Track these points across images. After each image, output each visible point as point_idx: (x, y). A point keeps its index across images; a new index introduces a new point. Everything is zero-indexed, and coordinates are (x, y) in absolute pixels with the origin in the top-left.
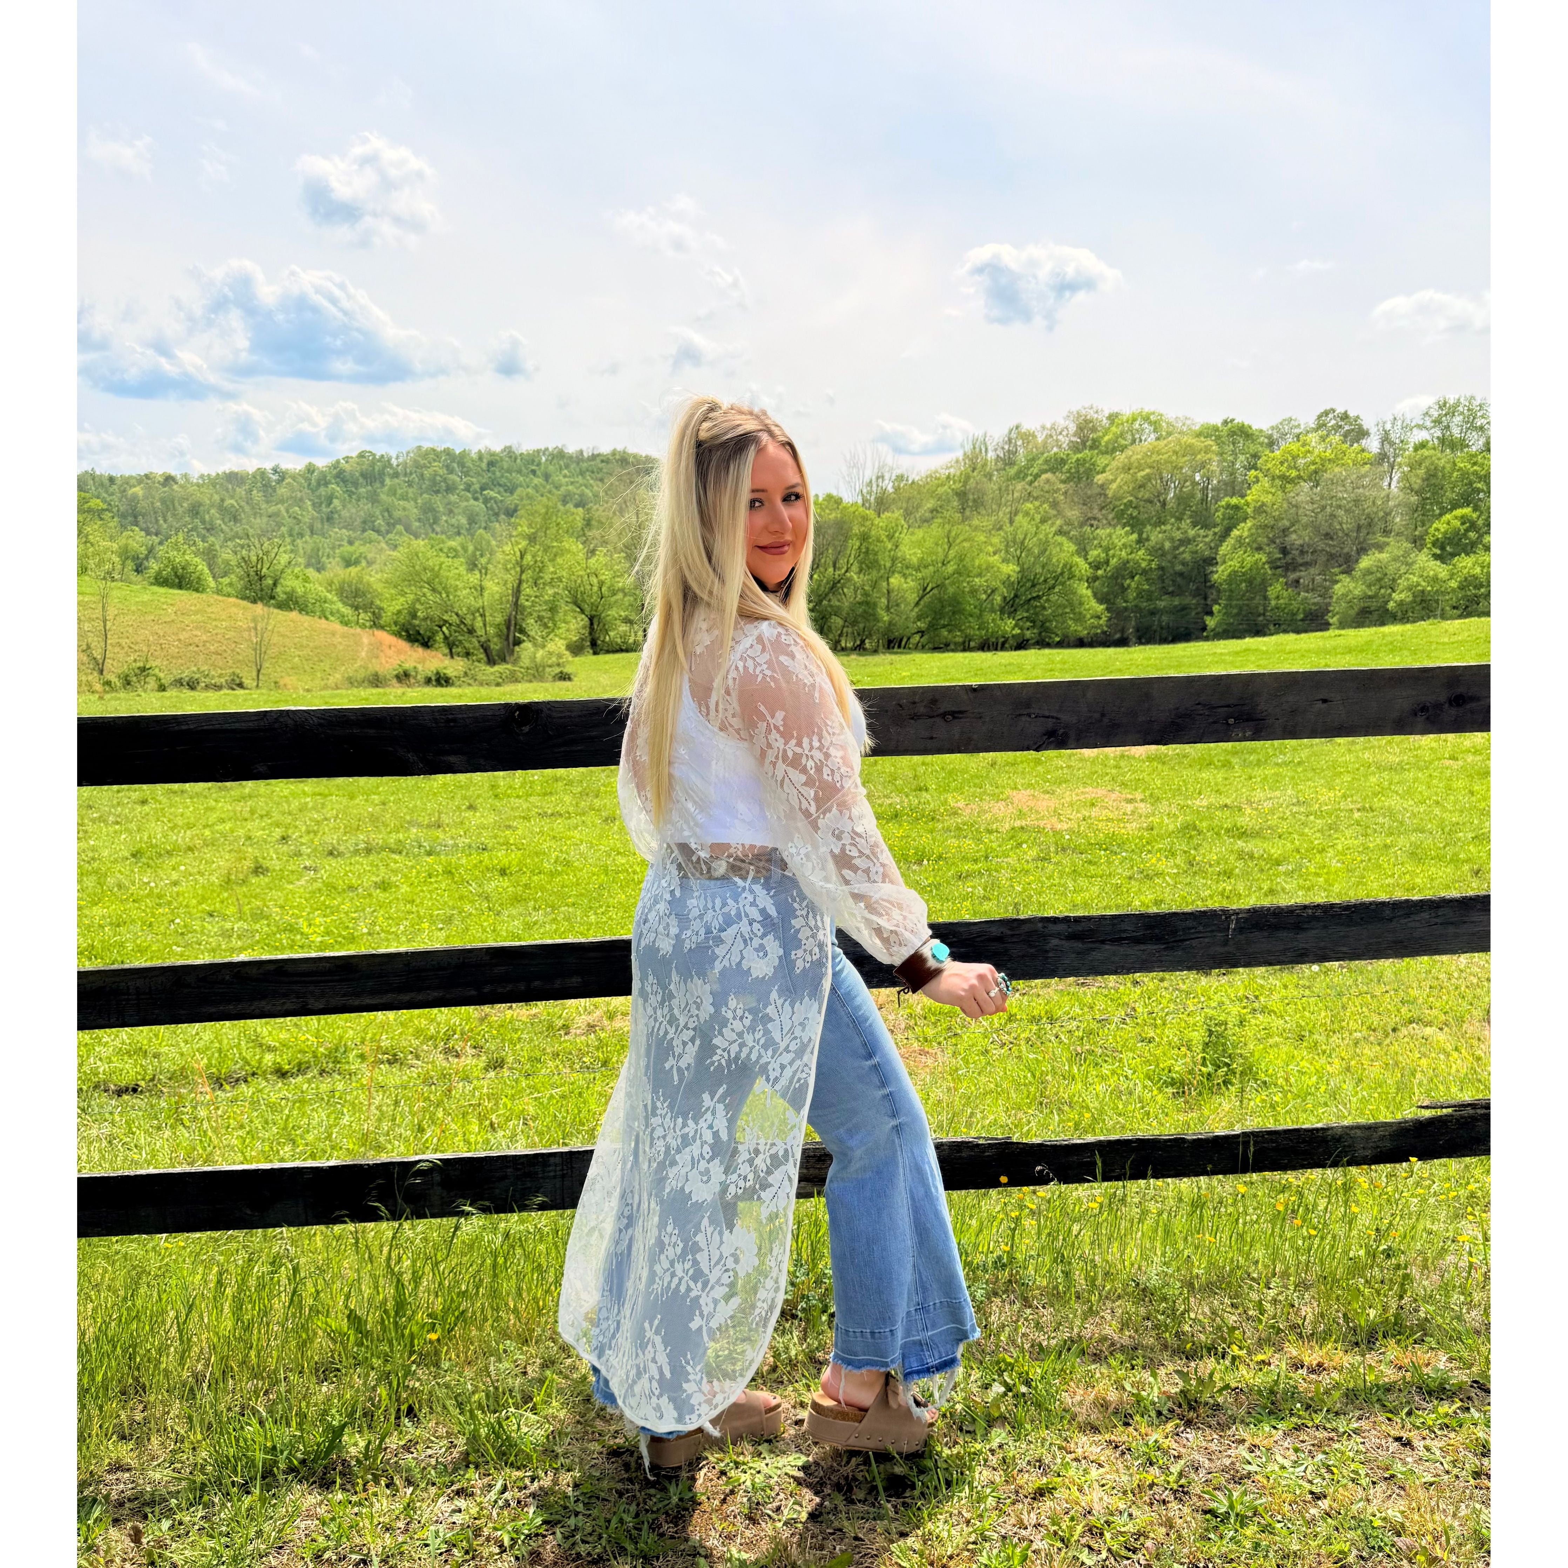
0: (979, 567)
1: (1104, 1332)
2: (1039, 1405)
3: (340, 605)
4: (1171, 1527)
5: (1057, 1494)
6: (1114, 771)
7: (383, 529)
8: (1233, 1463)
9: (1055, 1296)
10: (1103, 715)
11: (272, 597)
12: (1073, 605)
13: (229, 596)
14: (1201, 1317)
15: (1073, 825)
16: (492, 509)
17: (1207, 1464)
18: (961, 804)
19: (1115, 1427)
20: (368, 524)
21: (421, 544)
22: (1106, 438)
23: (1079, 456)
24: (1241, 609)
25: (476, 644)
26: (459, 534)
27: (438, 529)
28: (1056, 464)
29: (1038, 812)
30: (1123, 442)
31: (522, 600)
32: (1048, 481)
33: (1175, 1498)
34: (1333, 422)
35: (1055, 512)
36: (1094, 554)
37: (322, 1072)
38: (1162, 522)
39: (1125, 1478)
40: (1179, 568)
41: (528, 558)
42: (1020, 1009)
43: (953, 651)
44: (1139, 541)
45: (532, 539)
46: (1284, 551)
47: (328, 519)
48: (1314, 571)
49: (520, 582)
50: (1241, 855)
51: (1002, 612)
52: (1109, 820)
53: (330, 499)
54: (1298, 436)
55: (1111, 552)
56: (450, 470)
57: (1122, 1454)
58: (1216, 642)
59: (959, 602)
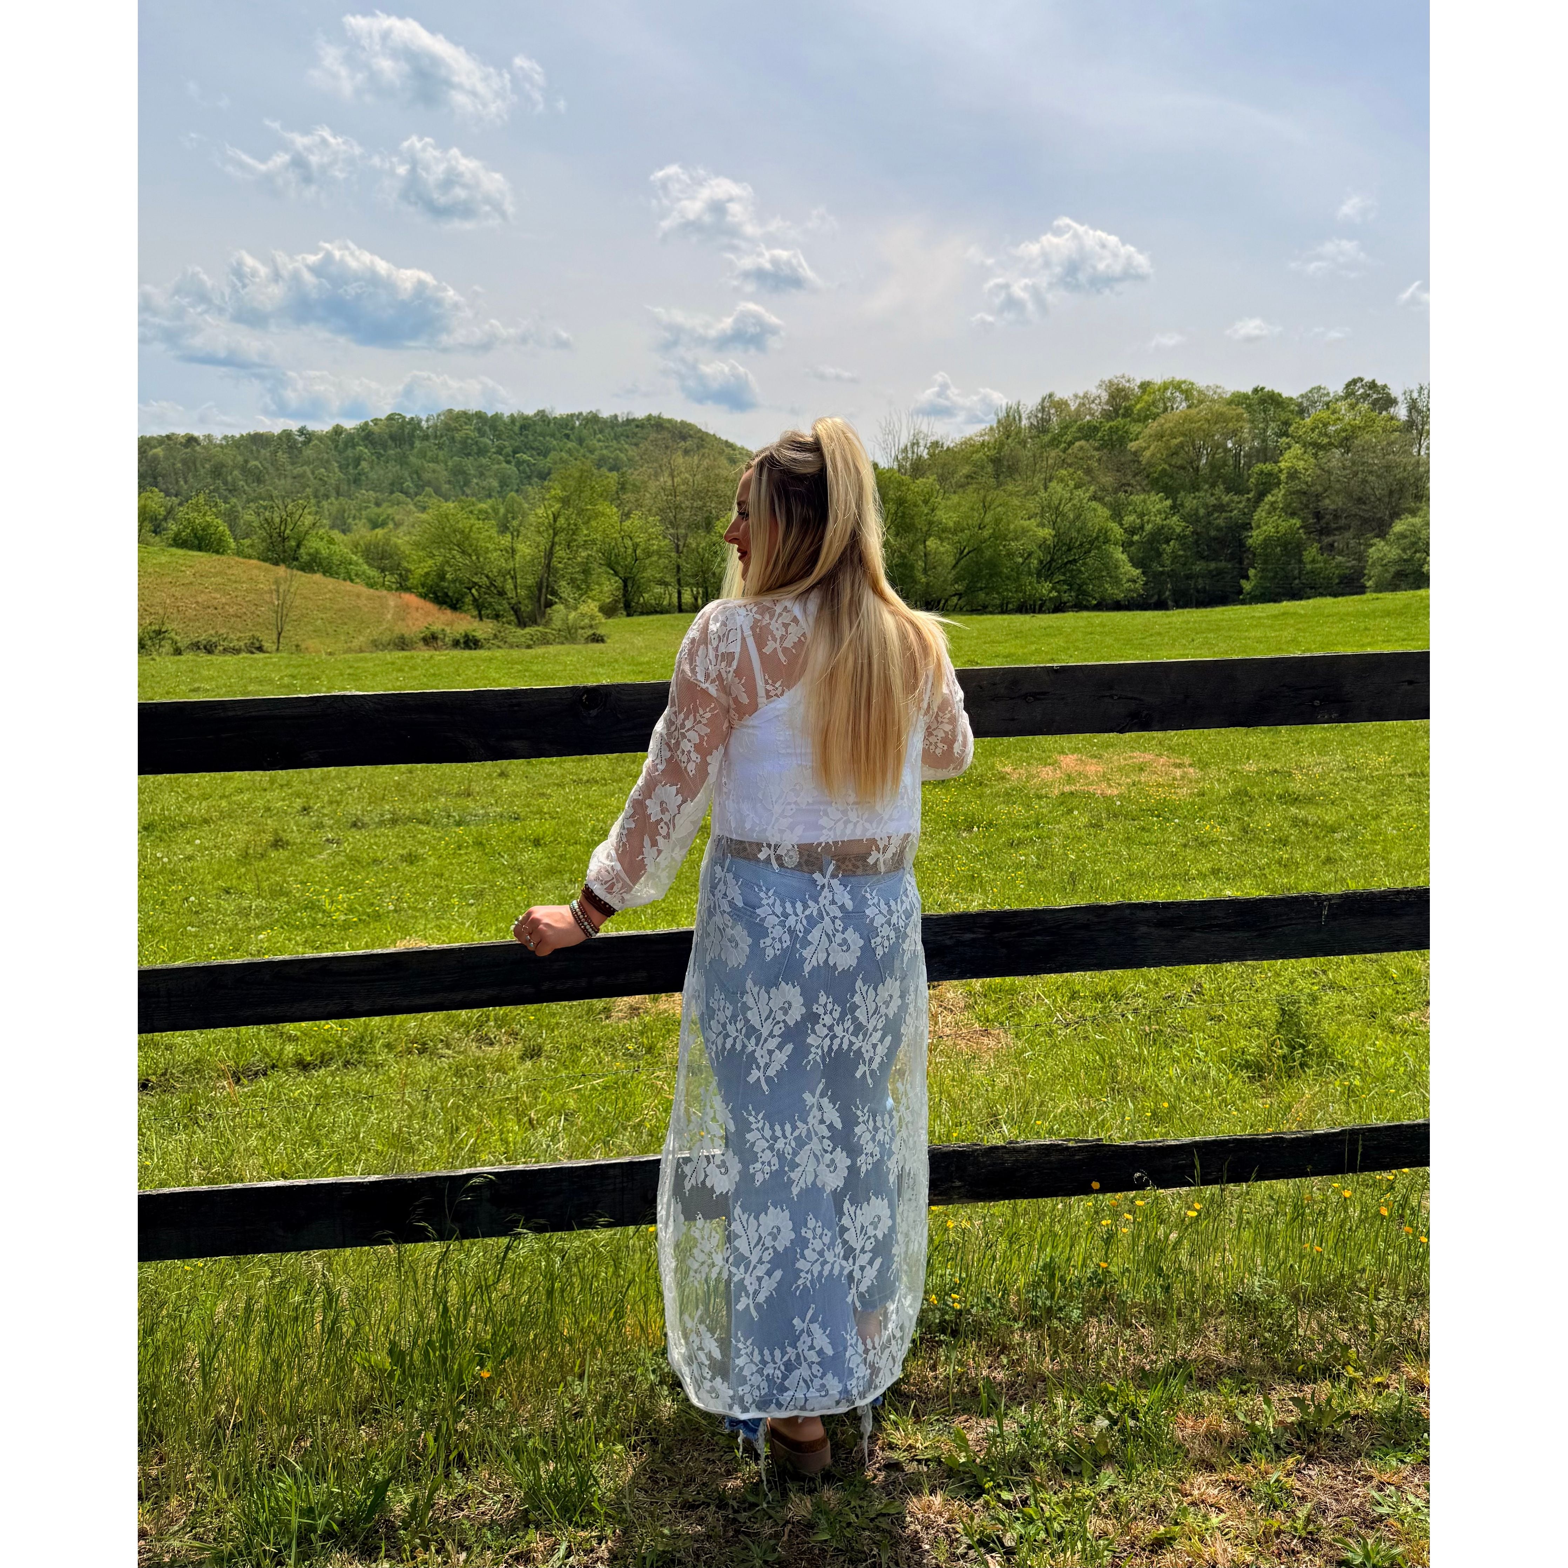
0: (1016, 530)
1: (1209, 1354)
3: (366, 567)
7: (412, 491)
8: (1361, 1504)
10: (1187, 697)
11: (296, 559)
12: (1109, 570)
13: (250, 557)
14: (1309, 1333)
15: (1123, 790)
16: (524, 472)
17: (1335, 1506)
18: (1008, 769)
19: (1232, 1464)
20: (396, 486)
21: (450, 506)
22: (1138, 406)
23: (1112, 423)
24: (1276, 573)
25: (507, 606)
26: (490, 496)
27: (468, 492)
28: (1089, 432)
29: (1086, 777)
30: (1155, 410)
31: (555, 562)
32: (1081, 448)
33: (1305, 1548)
34: (1361, 391)
35: (1088, 478)
36: (1130, 519)
37: (347, 1063)
38: (1195, 488)
39: (1249, 1525)
40: (1213, 533)
41: (562, 521)
42: (1083, 985)
43: (991, 613)
44: (1173, 507)
45: (565, 502)
46: (1318, 516)
47: (355, 482)
48: (1348, 534)
49: (553, 544)
50: (1295, 822)
51: (1039, 575)
52: (1159, 785)
53: (357, 461)
54: (1327, 404)
55: (1146, 518)
56: (482, 434)
57: (1243, 1495)
58: (1253, 606)
59: (995, 565)
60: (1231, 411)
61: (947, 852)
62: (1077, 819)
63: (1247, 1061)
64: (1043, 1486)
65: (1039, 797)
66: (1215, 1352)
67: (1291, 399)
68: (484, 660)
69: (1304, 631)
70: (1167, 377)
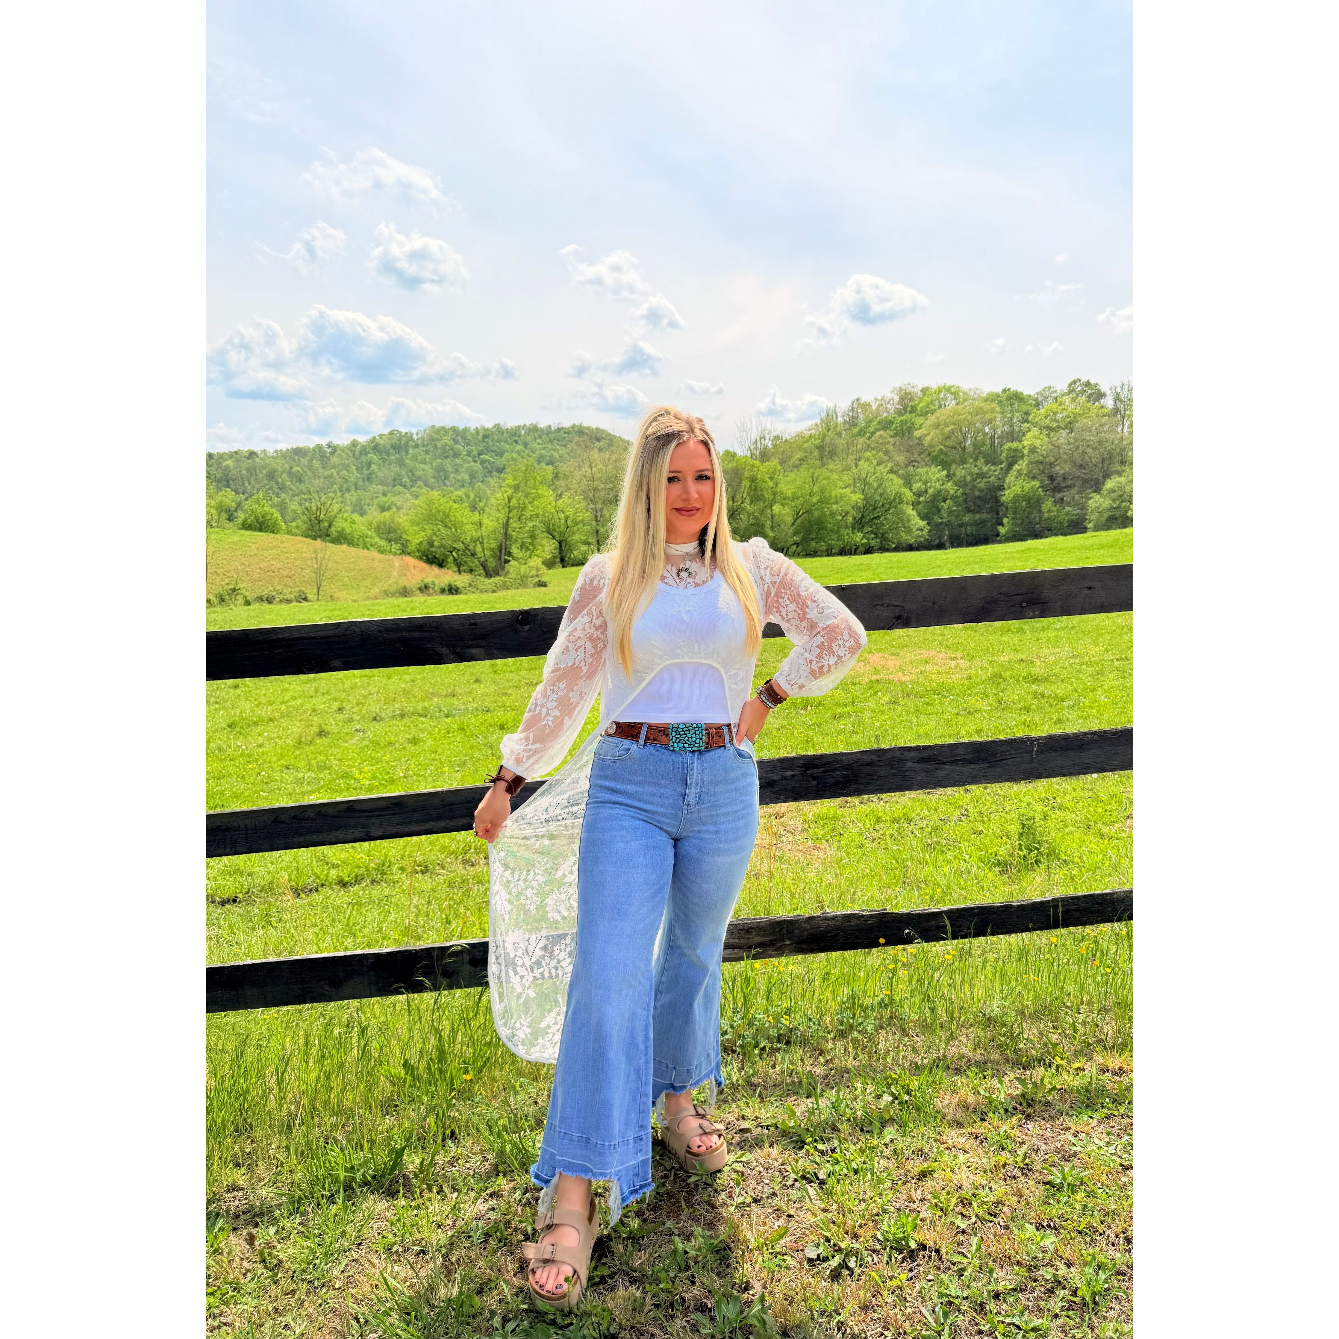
0: (836, 496)
1: (962, 1052)
2: (918, 1109)
3: (377, 539)
4: (1021, 1196)
5: (935, 1175)
6: (940, 638)
7: (408, 484)
9: (925, 1026)
10: (934, 603)
11: (328, 535)
12: (904, 523)
13: (296, 535)
14: (1031, 1037)
15: (914, 677)
16: (487, 468)
19: (975, 1122)
20: (397, 481)
21: (435, 494)
22: (921, 405)
23: (902, 418)
24: (1023, 520)
25: (478, 563)
26: (463, 486)
27: (448, 483)
28: (886, 425)
29: (888, 669)
30: (933, 408)
31: (510, 531)
32: (881, 436)
33: (1023, 1174)
34: (1080, 388)
35: (887, 458)
36: (917, 486)
37: (373, 882)
38: (963, 462)
39: (984, 1161)
40: (977, 493)
41: (514, 501)
42: (885, 813)
43: (820, 556)
44: (948, 476)
45: (516, 488)
46: (1052, 478)
47: (368, 479)
48: (1073, 491)
49: (508, 518)
50: (1035, 695)
51: (853, 528)
52: (939, 673)
53: (369, 464)
54: (1056, 399)
55: (929, 485)
56: (456, 442)
57: (982, 1142)
58: (1007, 544)
59: (822, 522)
60: (986, 406)
61: (789, 725)
62: (881, 698)
63: (999, 861)
64: (846, 1140)
65: (854, 684)
66: (966, 1051)
67: (1030, 396)
68: (463, 602)
69: (1043, 561)
70: (940, 383)
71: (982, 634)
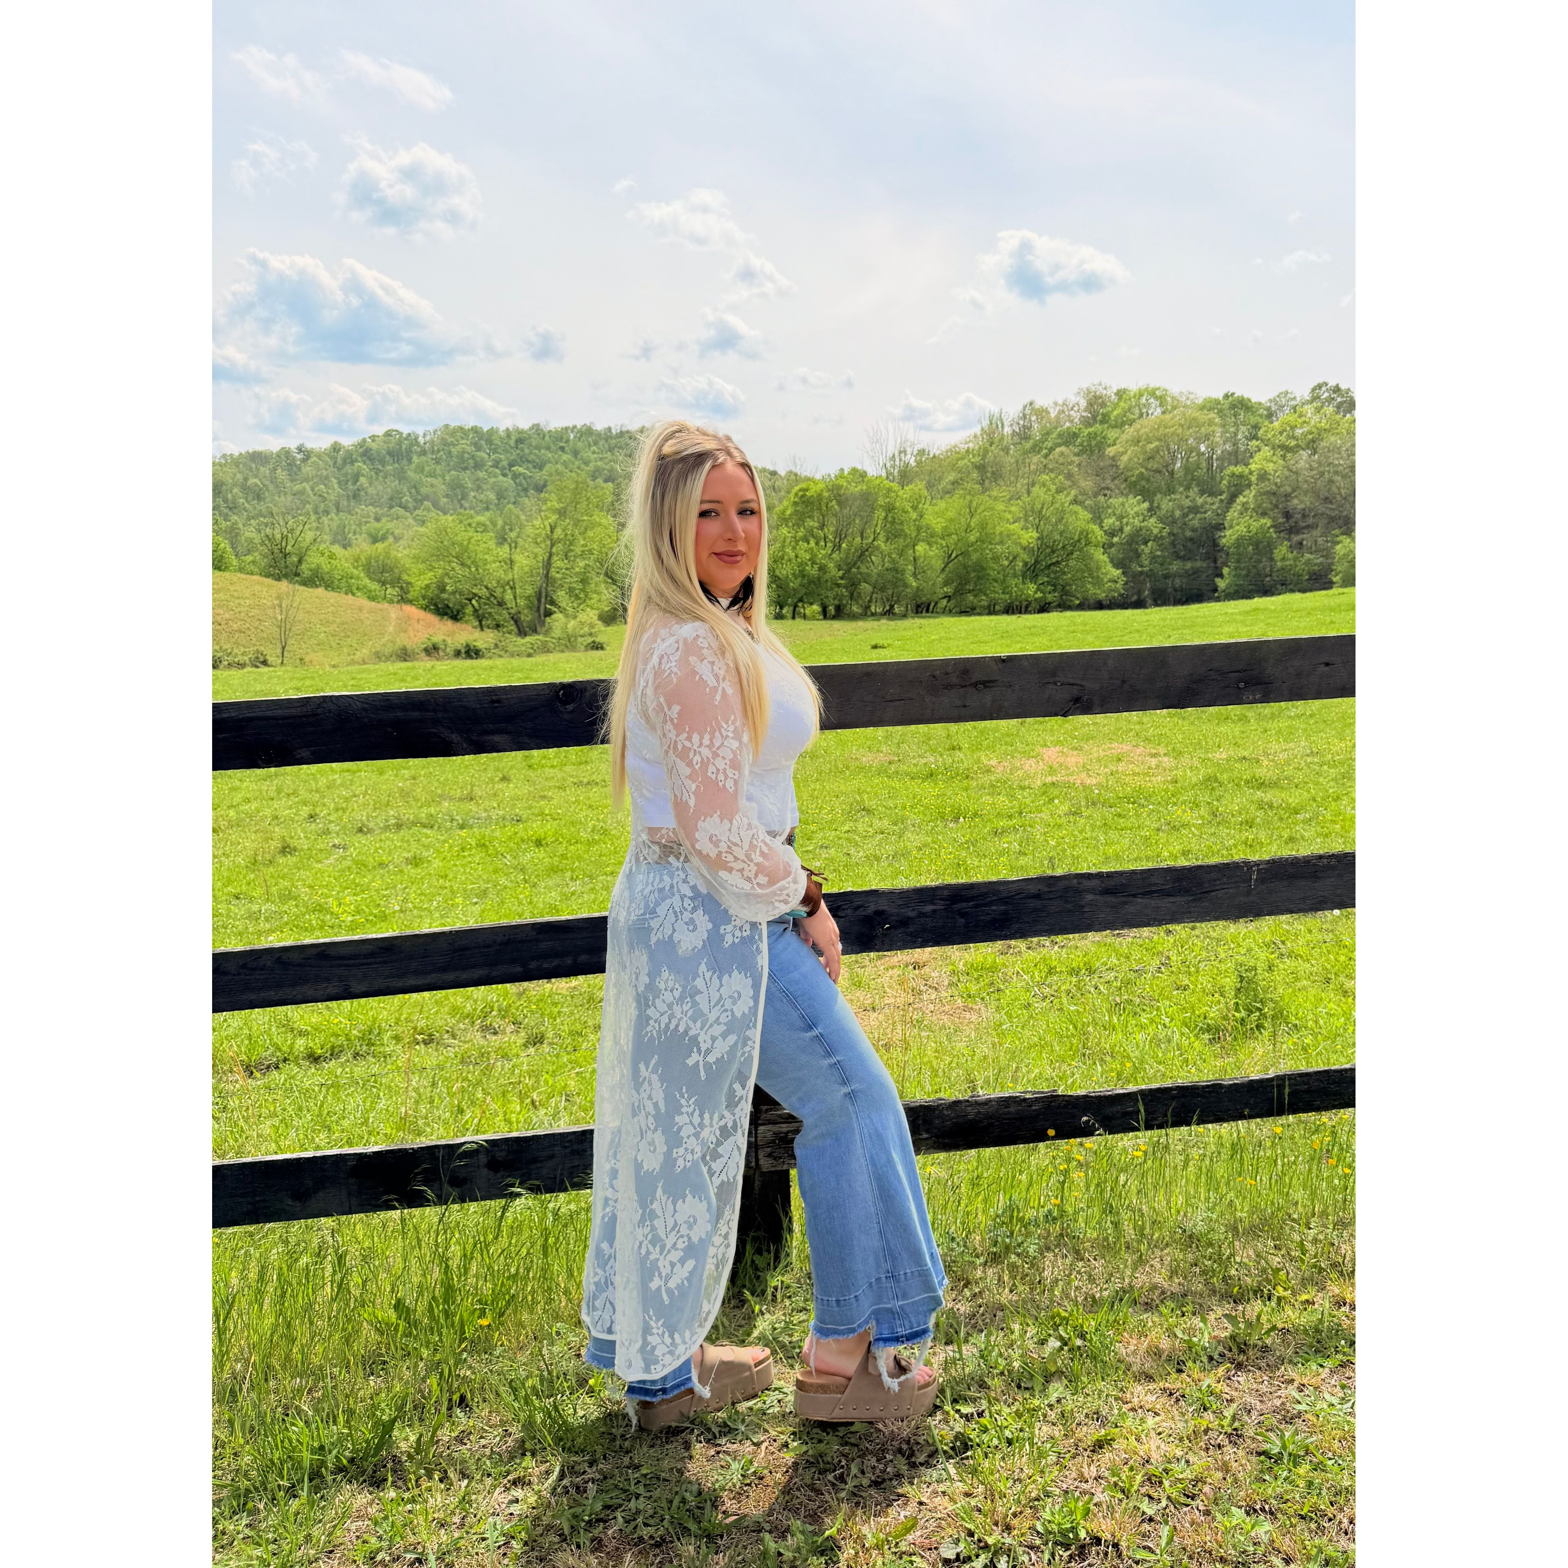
0: (1001, 534)
1: (1154, 1280)
2: (1094, 1358)
3: (367, 581)
4: (1227, 1471)
5: (1115, 1445)
6: (1137, 727)
7: (411, 505)
8: (1283, 1404)
9: (1106, 1248)
10: (1124, 682)
11: (297, 574)
12: (1091, 571)
13: (252, 574)
14: (1245, 1260)
15: (1102, 779)
16: (521, 485)
17: (1259, 1406)
18: (994, 762)
19: (1169, 1374)
20: (394, 501)
21: (448, 520)
22: (1115, 413)
23: (1090, 430)
24: (1249, 571)
25: (507, 616)
26: (487, 509)
27: (466, 505)
28: (1069, 438)
29: (1067, 768)
30: (1132, 417)
31: (553, 573)
32: (1062, 454)
33: (1230, 1442)
34: (1326, 395)
35: (1068, 483)
36: (1110, 522)
37: (356, 1055)
38: (1171, 491)
39: (1180, 1425)
40: (1189, 534)
41: (558, 532)
42: (1060, 961)
43: (979, 614)
44: (1150, 510)
45: (562, 513)
46: (1287, 515)
47: (354, 497)
48: (1316, 533)
49: (551, 555)
50: (1261, 805)
51: (1024, 576)
52: (1134, 774)
53: (356, 478)
54: (1294, 408)
55: (1125, 520)
56: (479, 448)
57: (1178, 1400)
58: (1227, 603)
59: (983, 569)
60: (1203, 417)
61: (934, 842)
62: (1057, 808)
63: (1208, 1025)
64: (998, 1400)
65: (1023, 788)
66: (1160, 1279)
67: (1260, 404)
68: (485, 669)
69: (1274, 626)
70: (1142, 385)
71: (1192, 723)
